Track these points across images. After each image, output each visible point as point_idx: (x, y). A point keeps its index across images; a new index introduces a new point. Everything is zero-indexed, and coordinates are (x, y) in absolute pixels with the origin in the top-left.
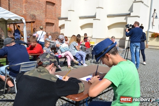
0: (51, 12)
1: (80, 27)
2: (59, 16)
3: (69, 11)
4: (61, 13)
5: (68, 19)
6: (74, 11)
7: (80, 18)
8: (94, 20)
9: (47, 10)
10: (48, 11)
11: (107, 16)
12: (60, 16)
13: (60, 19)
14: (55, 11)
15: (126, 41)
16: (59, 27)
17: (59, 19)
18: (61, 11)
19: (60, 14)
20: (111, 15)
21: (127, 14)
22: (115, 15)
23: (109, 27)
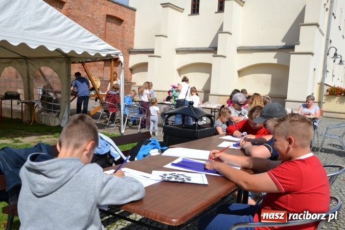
0: (115, 38)
1: (177, 70)
2: (130, 46)
3: (156, 36)
4: (133, 40)
5: (155, 54)
6: (166, 37)
7: (177, 51)
8: (214, 58)
9: (107, 33)
10: (108, 35)
11: (238, 50)
12: (132, 45)
13: (132, 52)
14: (123, 36)
15: (287, 101)
16: (130, 69)
17: (130, 52)
18: (133, 37)
19: (132, 43)
20: (246, 48)
21: (280, 47)
22: (254, 48)
23: (241, 73)
